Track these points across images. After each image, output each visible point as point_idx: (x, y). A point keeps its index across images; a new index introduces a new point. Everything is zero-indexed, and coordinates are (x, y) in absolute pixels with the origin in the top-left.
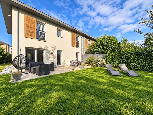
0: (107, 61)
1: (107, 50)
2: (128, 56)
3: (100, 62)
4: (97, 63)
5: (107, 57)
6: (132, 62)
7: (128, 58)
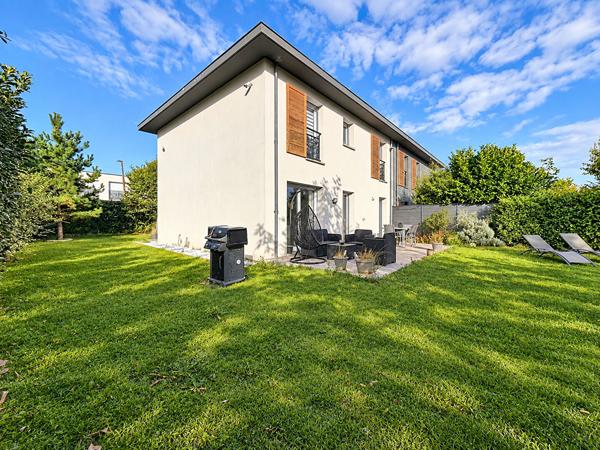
0: (501, 226)
1: (495, 190)
2: (577, 210)
3: (473, 230)
4: (462, 234)
5: (500, 213)
6: (590, 228)
7: (575, 217)
